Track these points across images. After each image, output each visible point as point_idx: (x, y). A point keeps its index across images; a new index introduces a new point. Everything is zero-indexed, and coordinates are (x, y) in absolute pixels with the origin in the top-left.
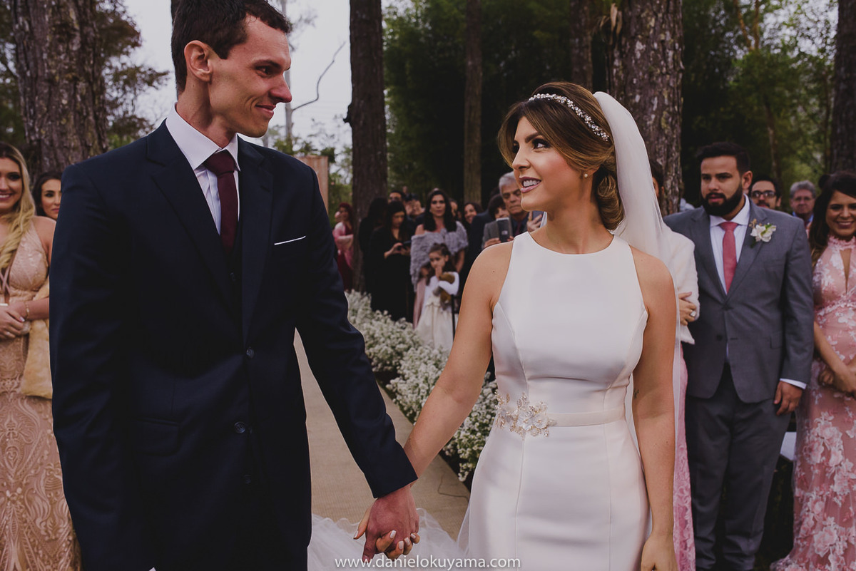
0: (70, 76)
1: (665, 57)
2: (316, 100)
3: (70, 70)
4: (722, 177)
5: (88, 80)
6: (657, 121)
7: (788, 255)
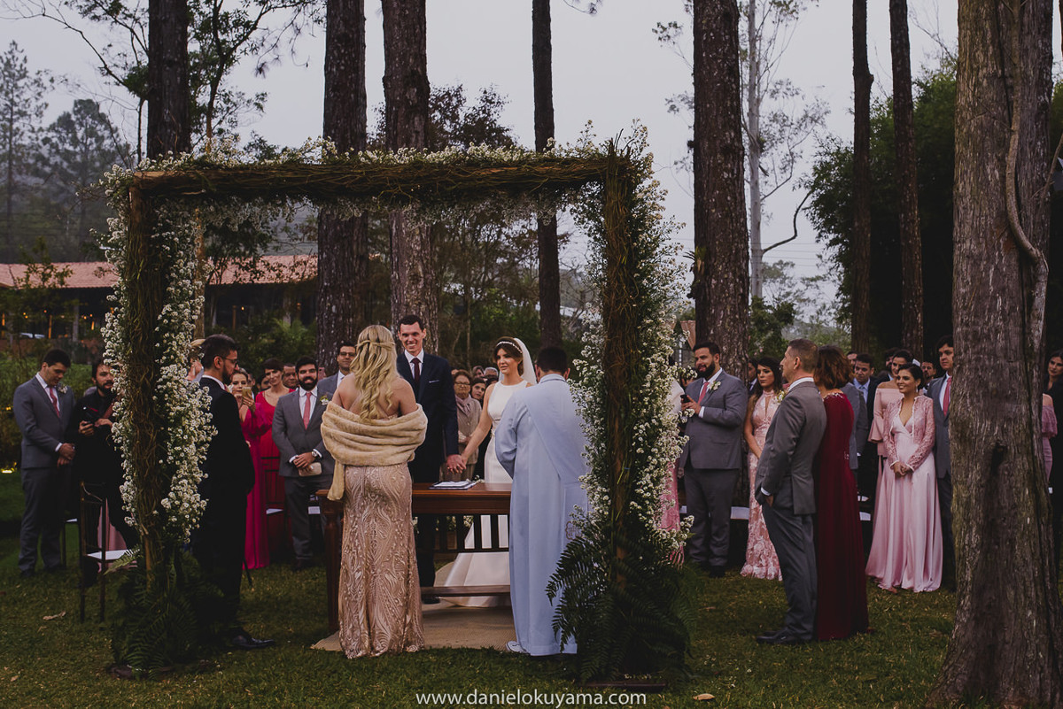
0: (417, 302)
1: (728, 287)
2: (794, 238)
3: (417, 299)
4: (703, 357)
5: (426, 303)
6: (723, 325)
7: (725, 396)
